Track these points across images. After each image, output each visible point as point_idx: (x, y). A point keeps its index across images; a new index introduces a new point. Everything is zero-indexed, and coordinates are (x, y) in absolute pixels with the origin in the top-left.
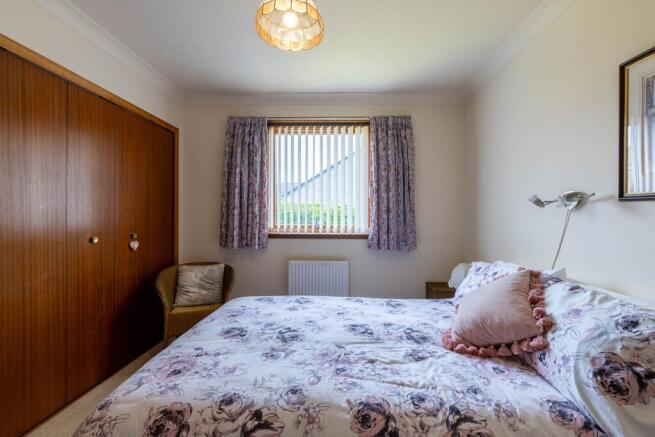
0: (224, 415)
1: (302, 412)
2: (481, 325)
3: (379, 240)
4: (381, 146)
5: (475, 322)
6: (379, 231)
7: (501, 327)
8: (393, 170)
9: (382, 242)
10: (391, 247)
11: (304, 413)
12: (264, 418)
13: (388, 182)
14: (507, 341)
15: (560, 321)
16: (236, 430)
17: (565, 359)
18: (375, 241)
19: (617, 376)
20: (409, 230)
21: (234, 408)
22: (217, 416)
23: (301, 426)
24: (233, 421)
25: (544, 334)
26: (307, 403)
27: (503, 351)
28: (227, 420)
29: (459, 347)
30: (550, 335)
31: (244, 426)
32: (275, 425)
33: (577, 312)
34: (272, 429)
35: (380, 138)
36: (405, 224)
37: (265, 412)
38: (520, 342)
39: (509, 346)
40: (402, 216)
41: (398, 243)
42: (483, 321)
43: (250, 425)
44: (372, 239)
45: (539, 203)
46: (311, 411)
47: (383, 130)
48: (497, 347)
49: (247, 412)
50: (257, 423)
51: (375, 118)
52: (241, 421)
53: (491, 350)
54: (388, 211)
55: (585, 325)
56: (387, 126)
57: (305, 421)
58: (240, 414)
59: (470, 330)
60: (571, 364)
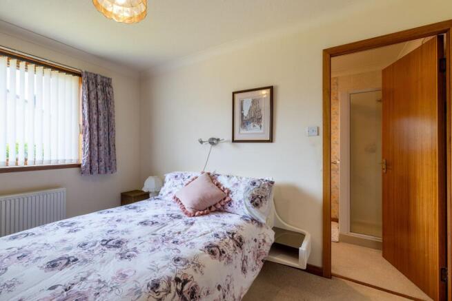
0: (162, 294)
1: (192, 265)
2: (203, 200)
3: (91, 167)
4: (93, 95)
5: (200, 199)
6: (91, 161)
7: (212, 198)
8: (102, 115)
9: (94, 168)
10: (102, 172)
11: (193, 265)
12: (182, 279)
13: (98, 123)
14: (214, 203)
15: (231, 189)
16: (175, 296)
17: (240, 201)
18: (88, 168)
19: (256, 201)
20: (112, 159)
21: (163, 286)
22: (159, 297)
23: (198, 270)
24: (170, 292)
25: (228, 196)
26: (189, 260)
27: (213, 209)
28: (166, 295)
29: (197, 214)
30: (230, 195)
31: (177, 290)
32: (189, 278)
33: (237, 184)
34: (189, 281)
35: (91, 89)
36: (109, 154)
37: (179, 276)
38: (220, 202)
39: (215, 205)
40: (107, 149)
41: (106, 168)
42: (204, 198)
43: (179, 288)
44: (86, 167)
45: (201, 142)
46: (195, 262)
47: (93, 83)
48: (210, 208)
49: (172, 283)
50: (181, 284)
51: (86, 73)
52: (173, 289)
53: (208, 210)
54: (99, 144)
55: (242, 188)
56: (96, 81)
57: (197, 268)
58: (170, 286)
59: (199, 204)
60: (243, 202)
